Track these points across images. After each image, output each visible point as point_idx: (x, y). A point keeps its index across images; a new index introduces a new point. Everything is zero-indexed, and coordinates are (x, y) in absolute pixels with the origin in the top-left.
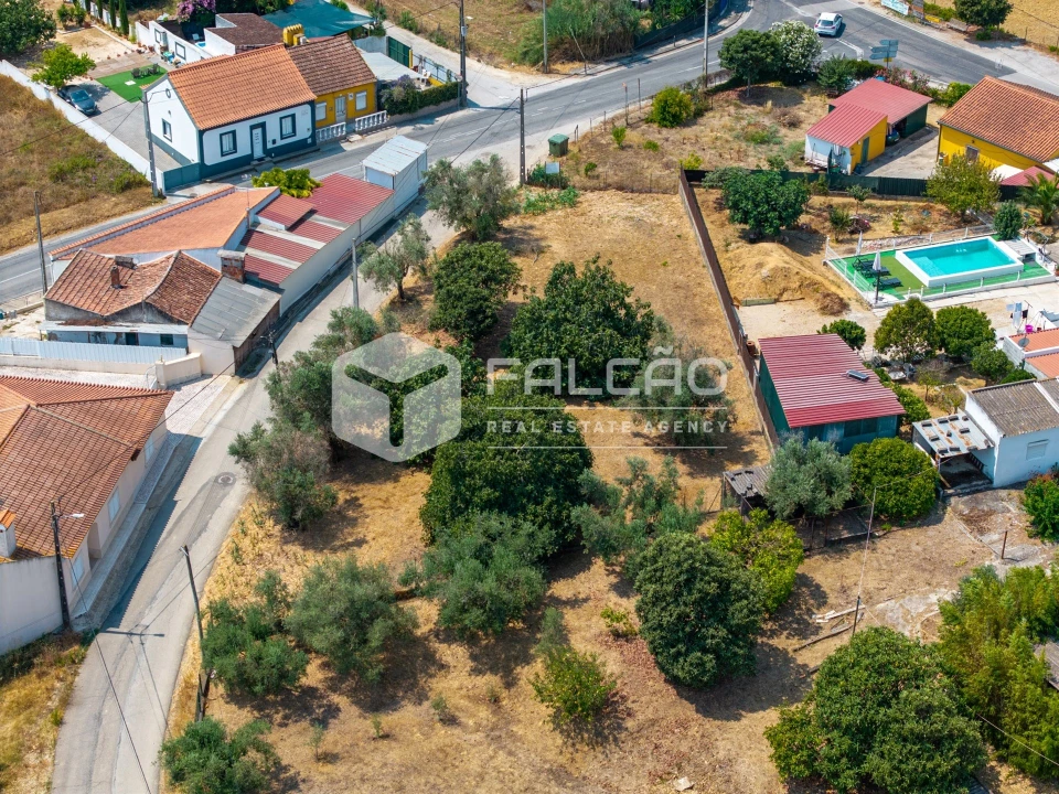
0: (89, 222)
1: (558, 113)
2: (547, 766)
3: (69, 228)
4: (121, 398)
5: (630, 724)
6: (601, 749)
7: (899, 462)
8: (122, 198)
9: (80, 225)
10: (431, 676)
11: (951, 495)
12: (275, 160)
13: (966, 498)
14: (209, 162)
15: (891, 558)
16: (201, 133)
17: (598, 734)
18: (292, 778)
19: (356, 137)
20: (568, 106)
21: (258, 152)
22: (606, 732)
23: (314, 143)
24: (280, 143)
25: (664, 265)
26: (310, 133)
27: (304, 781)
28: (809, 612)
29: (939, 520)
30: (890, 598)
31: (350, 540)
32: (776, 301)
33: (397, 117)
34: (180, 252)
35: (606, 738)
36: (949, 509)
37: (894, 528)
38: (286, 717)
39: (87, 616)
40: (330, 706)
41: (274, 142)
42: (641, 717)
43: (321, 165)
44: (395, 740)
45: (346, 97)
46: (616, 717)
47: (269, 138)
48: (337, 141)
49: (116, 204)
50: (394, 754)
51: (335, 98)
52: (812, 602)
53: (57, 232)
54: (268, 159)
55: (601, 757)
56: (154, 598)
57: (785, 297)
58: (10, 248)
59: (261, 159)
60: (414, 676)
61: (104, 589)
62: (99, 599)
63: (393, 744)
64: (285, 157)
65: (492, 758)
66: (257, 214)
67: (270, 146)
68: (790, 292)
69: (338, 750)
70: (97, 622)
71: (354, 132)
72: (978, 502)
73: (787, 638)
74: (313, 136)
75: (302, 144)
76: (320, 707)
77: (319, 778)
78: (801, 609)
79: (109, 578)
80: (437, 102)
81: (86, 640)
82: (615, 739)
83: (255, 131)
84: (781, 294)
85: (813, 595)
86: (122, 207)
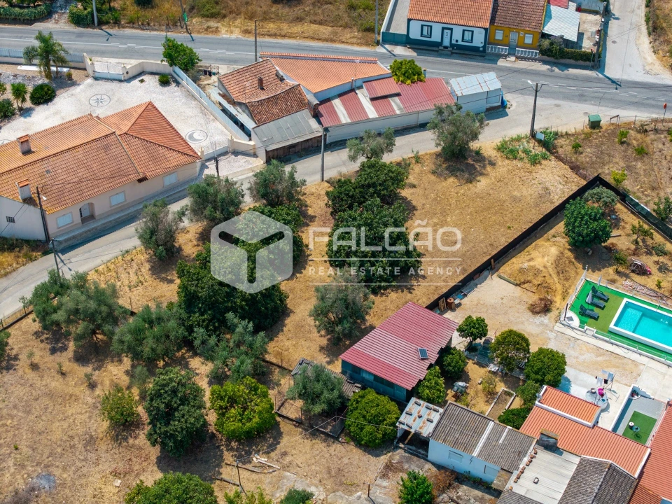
0: (332, 41)
1: (637, 100)
2: (93, 434)
3: (319, 39)
4: (171, 149)
5: (131, 441)
6: (113, 442)
7: (367, 412)
8: (360, 35)
9: (326, 40)
10: (113, 362)
11: (401, 448)
12: (454, 51)
13: (407, 454)
14: (412, 36)
15: (327, 456)
16: (409, 20)
17: (117, 436)
18: (13, 365)
19: (513, 58)
20: (648, 99)
21: (446, 42)
22: (120, 437)
23: (484, 51)
24: (460, 43)
25: (509, 228)
26: (482, 45)
27: (15, 369)
28: (258, 452)
29: (377, 456)
30: (296, 474)
31: (169, 278)
32: (517, 285)
33: (545, 58)
34: (299, 85)
35: (117, 440)
36: (390, 454)
37: (352, 443)
38: (47, 339)
39: (60, 242)
40: (65, 345)
41: (457, 41)
42: (137, 442)
43: (472, 66)
44: (64, 378)
45: (519, 33)
46: (131, 434)
47: (454, 38)
48: (499, 56)
49: (354, 37)
50: (56, 384)
51: (510, 31)
52: (265, 448)
53: (313, 38)
54: (450, 49)
55: (110, 446)
56: (90, 251)
57: (526, 286)
58: (284, 36)
59: (446, 47)
60: (106, 357)
61: (81, 234)
62: (74, 237)
63: (61, 380)
64: (462, 52)
65: (81, 413)
66: (364, 82)
67: (454, 42)
68: (531, 284)
69: (42, 366)
70: (62, 246)
71: (514, 55)
72: (408, 461)
73: (232, 456)
74: (484, 47)
75: (476, 49)
76: (62, 343)
77: (20, 372)
78: (257, 447)
79: (89, 231)
80: (576, 59)
81: (45, 253)
82: (120, 443)
83: (446, 31)
84: (524, 283)
85: (270, 446)
86: (355, 40)
